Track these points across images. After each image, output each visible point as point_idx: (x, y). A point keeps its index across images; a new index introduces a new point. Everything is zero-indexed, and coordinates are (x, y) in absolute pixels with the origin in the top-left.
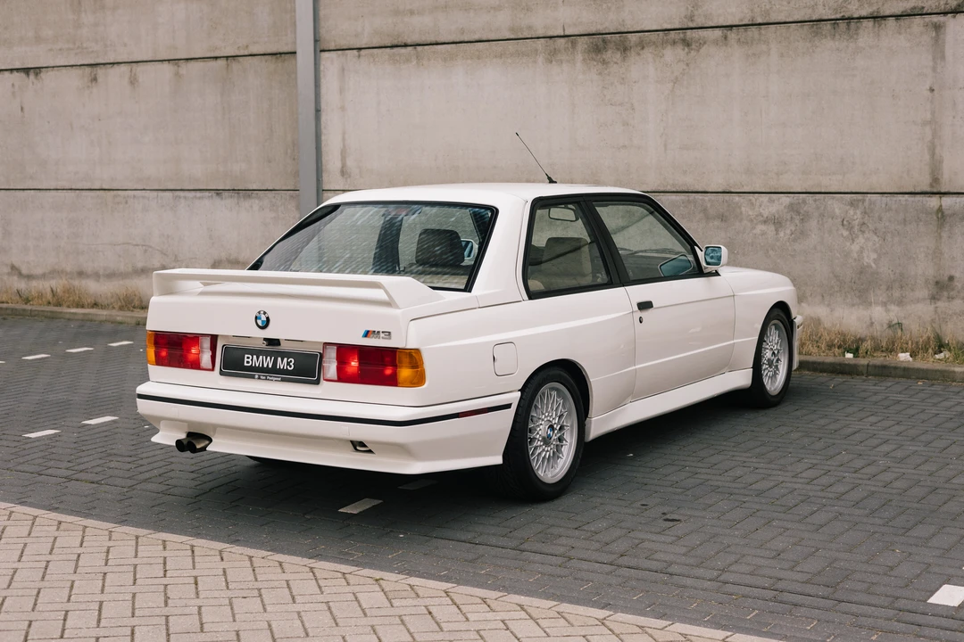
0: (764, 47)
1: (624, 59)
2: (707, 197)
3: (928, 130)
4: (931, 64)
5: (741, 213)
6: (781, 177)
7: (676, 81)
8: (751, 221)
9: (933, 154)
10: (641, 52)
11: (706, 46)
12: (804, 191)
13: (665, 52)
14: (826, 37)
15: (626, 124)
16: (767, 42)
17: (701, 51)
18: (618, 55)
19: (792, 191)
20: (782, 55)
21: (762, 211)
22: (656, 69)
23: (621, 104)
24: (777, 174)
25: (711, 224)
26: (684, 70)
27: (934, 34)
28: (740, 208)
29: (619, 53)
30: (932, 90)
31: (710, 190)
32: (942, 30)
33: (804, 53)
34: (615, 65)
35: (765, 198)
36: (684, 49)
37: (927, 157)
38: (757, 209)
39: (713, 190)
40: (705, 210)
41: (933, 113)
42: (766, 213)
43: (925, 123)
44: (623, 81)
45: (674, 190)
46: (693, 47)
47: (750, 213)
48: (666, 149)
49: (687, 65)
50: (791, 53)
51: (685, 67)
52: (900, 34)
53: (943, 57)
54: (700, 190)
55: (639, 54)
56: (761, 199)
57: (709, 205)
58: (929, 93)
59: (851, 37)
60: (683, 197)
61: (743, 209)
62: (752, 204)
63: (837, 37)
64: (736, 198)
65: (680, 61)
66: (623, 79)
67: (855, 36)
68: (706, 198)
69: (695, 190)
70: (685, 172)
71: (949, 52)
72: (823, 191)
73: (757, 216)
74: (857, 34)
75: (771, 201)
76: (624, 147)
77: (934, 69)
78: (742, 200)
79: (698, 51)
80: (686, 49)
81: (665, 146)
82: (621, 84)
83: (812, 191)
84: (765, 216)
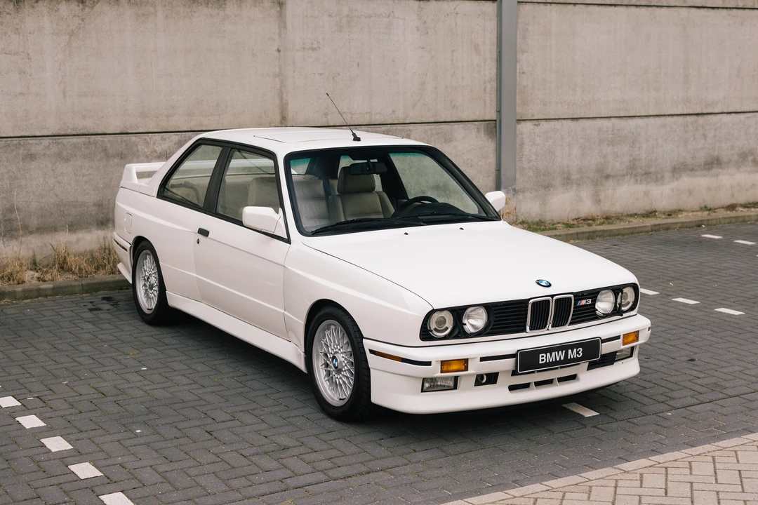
0: (151, 9)
1: (17, 10)
2: (106, 138)
3: (277, 79)
4: (278, 31)
5: (138, 150)
6: (170, 118)
7: (72, 34)
8: (147, 157)
9: (281, 99)
10: (35, 5)
11: (99, 4)
12: (189, 130)
13: (59, 7)
14: (201, 5)
15: (22, 72)
16: (154, 5)
17: (95, 8)
18: (11, 7)
19: (180, 130)
20: (167, 17)
21: (156, 148)
22: (52, 22)
23: (16, 53)
24: (168, 116)
25: (111, 162)
26: (79, 24)
27: (279, 9)
28: (137, 146)
29: (12, 4)
30: (279, 51)
31: (109, 132)
32: (284, 6)
33: (184, 17)
34: (8, 16)
35: (157, 137)
36: (78, 6)
37: (277, 101)
38: (151, 146)
39: (112, 132)
40: (105, 150)
41: (280, 68)
42: (159, 149)
43: (276, 76)
44: (17, 31)
45: (75, 133)
46: (87, 4)
47: (146, 150)
48: (65, 96)
49: (83, 20)
50: (174, 15)
51: (80, 22)
52: (256, 6)
53: (285, 27)
54: (100, 132)
55: (33, 7)
56: (155, 138)
57: (109, 146)
58: (277, 52)
59: (221, 6)
60: (84, 140)
61: (139, 147)
62: (147, 143)
63: (210, 5)
64: (133, 138)
65: (75, 16)
66: (17, 29)
67: (224, 6)
68: (106, 140)
69: (94, 133)
70: (84, 117)
71: (289, 23)
72: (204, 129)
73: (152, 152)
74: (225, 4)
75: (163, 139)
76: (22, 94)
77: (280, 35)
78: (138, 140)
79: (92, 8)
80: (81, 6)
81: (64, 93)
82: (15, 34)
83: (196, 129)
84: (159, 152)
